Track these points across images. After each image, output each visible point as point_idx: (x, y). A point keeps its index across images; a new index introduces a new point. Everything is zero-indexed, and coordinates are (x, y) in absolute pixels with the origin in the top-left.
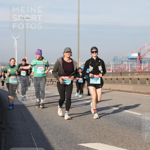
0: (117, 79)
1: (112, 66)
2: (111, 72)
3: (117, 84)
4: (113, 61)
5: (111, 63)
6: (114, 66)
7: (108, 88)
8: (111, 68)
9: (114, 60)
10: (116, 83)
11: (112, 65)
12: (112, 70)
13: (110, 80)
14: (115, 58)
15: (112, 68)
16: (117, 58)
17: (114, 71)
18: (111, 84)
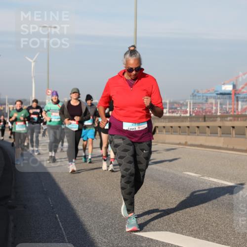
0: (198, 127)
1: (190, 106)
2: (188, 115)
3: (198, 135)
4: (192, 97)
5: (188, 101)
6: (193, 106)
7: (183, 142)
8: (188, 109)
9: (194, 95)
10: (195, 133)
11: (190, 104)
12: (190, 112)
13: (187, 128)
14: (195, 93)
15: (190, 108)
16: (198, 92)
17: (194, 115)
18: (189, 135)
